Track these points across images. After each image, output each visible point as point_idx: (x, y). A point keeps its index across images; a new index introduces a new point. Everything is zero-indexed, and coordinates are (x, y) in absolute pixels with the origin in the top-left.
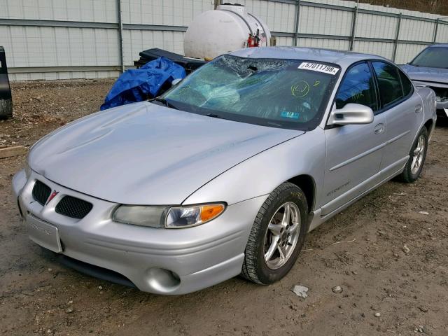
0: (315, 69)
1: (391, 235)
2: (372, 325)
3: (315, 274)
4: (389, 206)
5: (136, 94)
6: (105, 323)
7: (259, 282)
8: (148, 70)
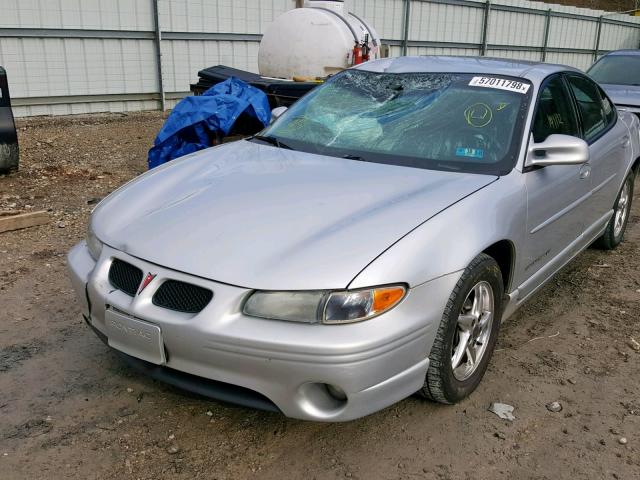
0: (494, 86)
1: (607, 326)
2: (619, 456)
3: (517, 386)
4: (591, 283)
5: (199, 132)
6: (231, 466)
7: (444, 401)
8: (216, 96)
